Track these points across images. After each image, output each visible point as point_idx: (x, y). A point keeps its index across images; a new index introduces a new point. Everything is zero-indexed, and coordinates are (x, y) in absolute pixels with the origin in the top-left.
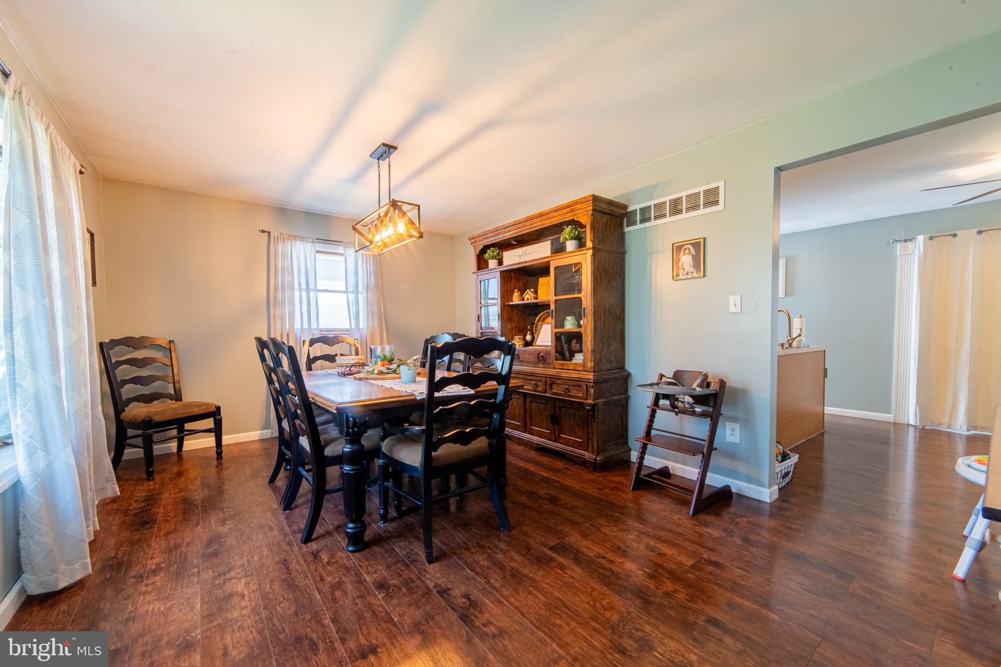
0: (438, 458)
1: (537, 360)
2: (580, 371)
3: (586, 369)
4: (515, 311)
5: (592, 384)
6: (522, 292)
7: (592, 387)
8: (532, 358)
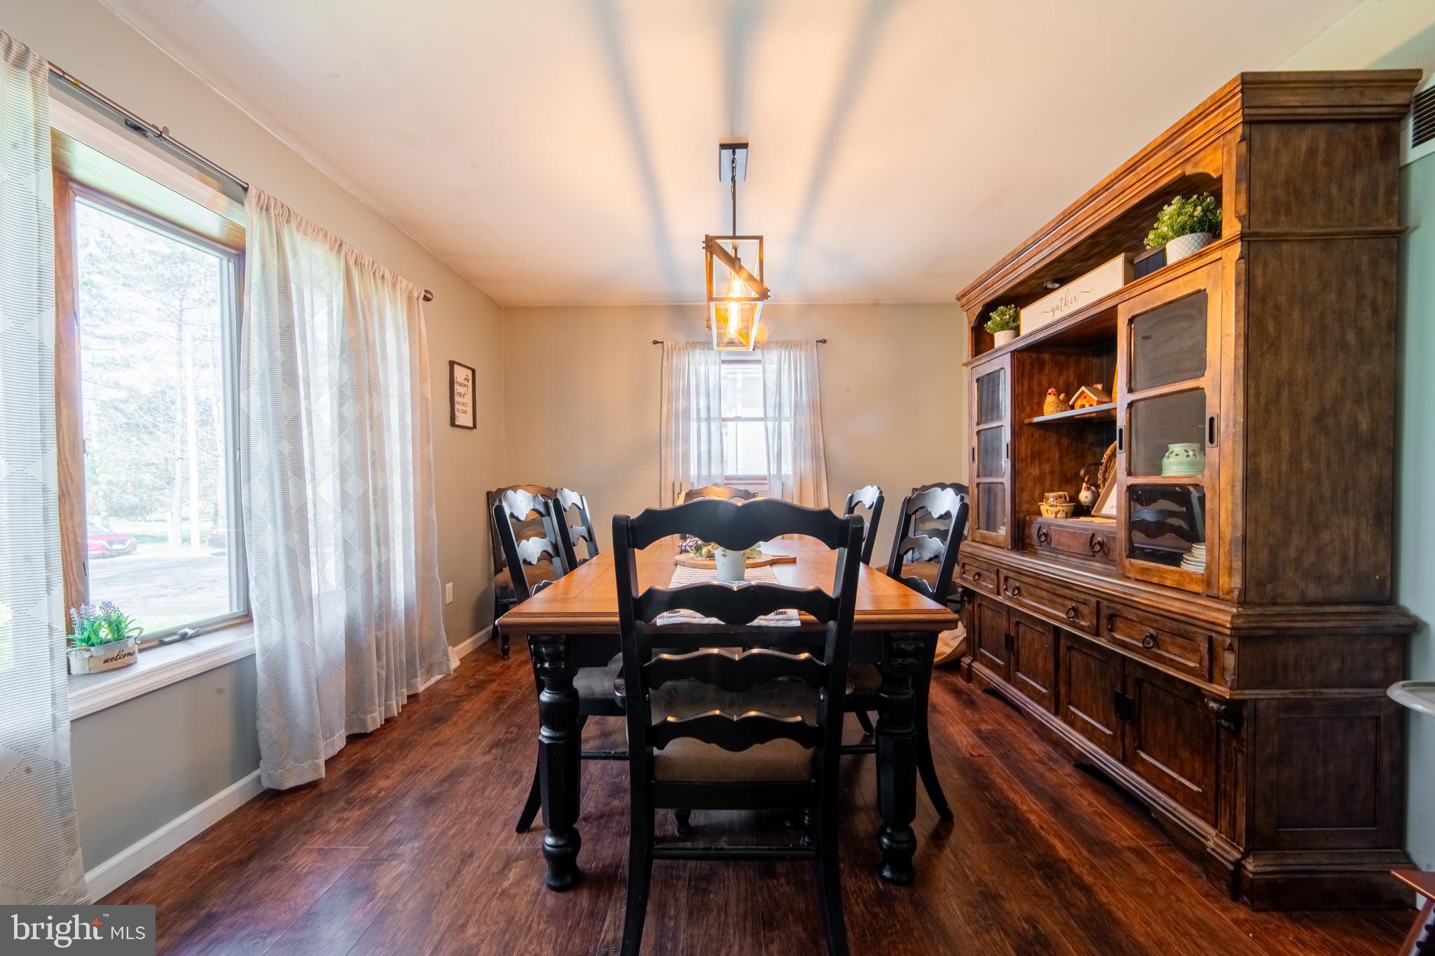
0: (670, 762)
1: (1088, 552)
2: (1197, 594)
3: (1214, 592)
4: (1053, 438)
5: (1228, 641)
6: (1068, 391)
7: (1230, 648)
8: (1078, 546)
